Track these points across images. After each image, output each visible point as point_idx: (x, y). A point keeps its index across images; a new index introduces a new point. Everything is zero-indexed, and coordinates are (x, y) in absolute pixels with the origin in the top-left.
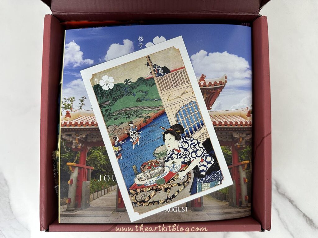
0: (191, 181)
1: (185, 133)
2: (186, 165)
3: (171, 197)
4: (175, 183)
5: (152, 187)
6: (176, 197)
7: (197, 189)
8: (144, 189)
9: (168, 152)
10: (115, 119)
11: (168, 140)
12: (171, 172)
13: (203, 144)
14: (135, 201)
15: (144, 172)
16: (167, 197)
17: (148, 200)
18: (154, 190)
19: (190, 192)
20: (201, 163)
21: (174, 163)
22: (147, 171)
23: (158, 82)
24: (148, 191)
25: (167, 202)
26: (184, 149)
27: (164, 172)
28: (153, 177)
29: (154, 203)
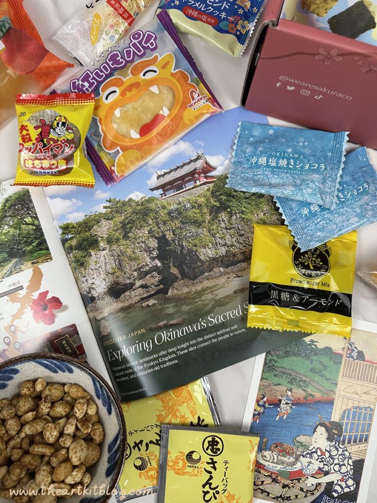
0: (317, 494)
1: (342, 438)
3: (285, 498)
4: (299, 485)
5: (271, 474)
6: (290, 501)
8: (262, 471)
9: (311, 448)
10: (275, 375)
11: (319, 434)
12: (300, 471)
13: (353, 462)
15: (273, 452)
16: (281, 495)
17: (259, 485)
18: (272, 478)
20: (339, 481)
22: (276, 453)
23: (345, 363)
24: (264, 475)
25: (277, 500)
26: (330, 454)
27: (294, 466)
28: (279, 464)
29: (264, 492)
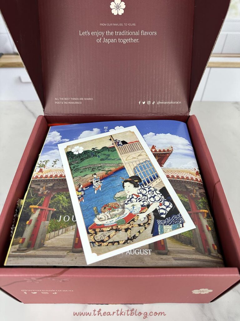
0: (152, 222)
1: (143, 182)
2: (145, 208)
3: (132, 238)
4: (136, 224)
5: (112, 227)
6: (137, 238)
7: (159, 230)
8: (104, 229)
9: (128, 197)
10: (81, 172)
11: (127, 187)
12: (131, 214)
13: (159, 191)
14: (94, 241)
15: (104, 213)
16: (128, 238)
17: (108, 240)
18: (114, 230)
19: (152, 233)
20: (160, 206)
21: (133, 205)
22: (107, 212)
24: (108, 231)
25: (128, 243)
26: (143, 194)
27: (124, 213)
28: (114, 218)
29: (114, 243)
